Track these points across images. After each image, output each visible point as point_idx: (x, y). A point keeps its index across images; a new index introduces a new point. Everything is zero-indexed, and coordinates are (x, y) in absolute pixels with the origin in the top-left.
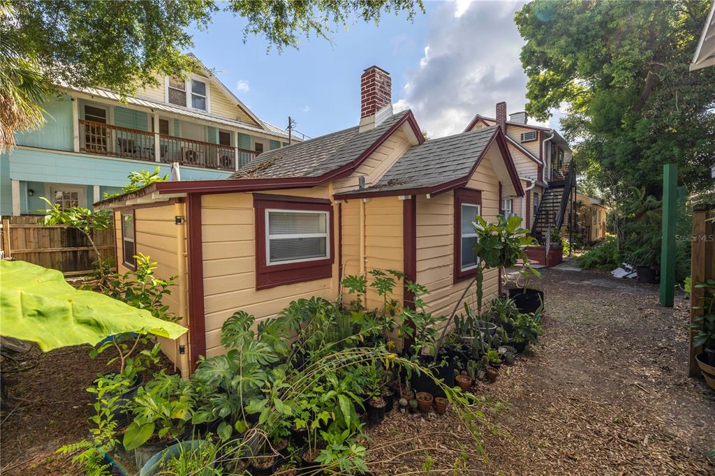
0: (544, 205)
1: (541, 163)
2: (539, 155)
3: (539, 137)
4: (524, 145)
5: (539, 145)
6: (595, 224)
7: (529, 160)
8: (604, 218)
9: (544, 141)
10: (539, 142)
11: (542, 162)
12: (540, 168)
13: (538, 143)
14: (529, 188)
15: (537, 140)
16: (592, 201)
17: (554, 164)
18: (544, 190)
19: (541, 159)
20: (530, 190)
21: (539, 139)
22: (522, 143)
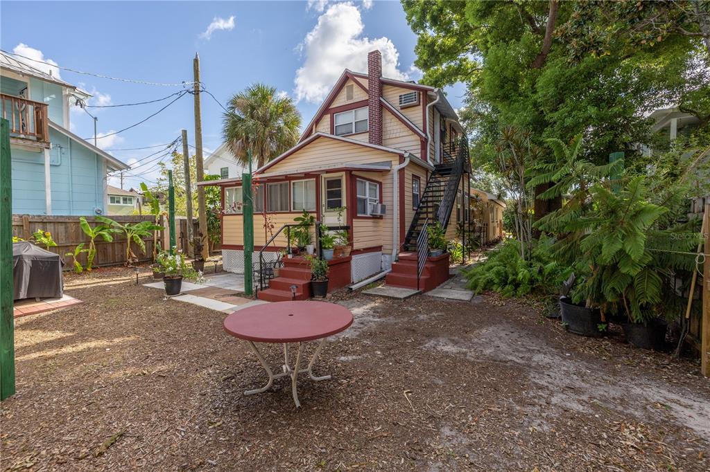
0: (430, 194)
1: (424, 135)
2: (422, 125)
3: (421, 100)
4: (405, 112)
5: (422, 111)
6: (493, 222)
7: (411, 132)
8: (500, 217)
9: (428, 106)
10: (421, 107)
11: (426, 135)
12: (424, 143)
13: (420, 109)
14: (403, 166)
15: (419, 105)
16: (489, 197)
17: (444, 144)
18: (429, 175)
19: (425, 131)
20: (404, 168)
21: (421, 104)
22: (402, 108)
